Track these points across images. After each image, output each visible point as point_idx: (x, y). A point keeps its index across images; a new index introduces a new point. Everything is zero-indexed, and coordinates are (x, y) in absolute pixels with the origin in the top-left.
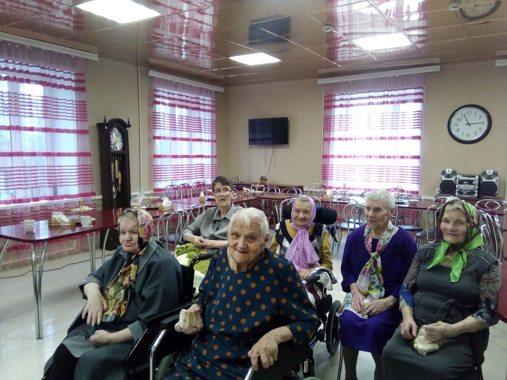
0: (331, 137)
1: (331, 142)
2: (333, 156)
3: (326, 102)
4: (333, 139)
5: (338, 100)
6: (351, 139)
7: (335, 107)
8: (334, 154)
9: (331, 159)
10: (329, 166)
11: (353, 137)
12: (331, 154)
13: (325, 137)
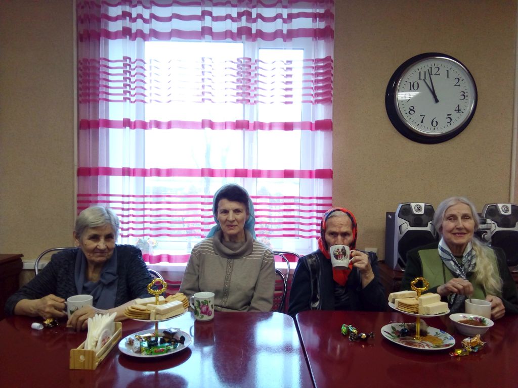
0: (102, 116)
1: (102, 131)
2: (108, 171)
3: (81, 20)
4: (108, 124)
5: (116, 19)
6: (158, 125)
7: (109, 35)
8: (111, 166)
9: (102, 178)
10: (99, 198)
11: (164, 119)
12: (102, 164)
13: (82, 118)
